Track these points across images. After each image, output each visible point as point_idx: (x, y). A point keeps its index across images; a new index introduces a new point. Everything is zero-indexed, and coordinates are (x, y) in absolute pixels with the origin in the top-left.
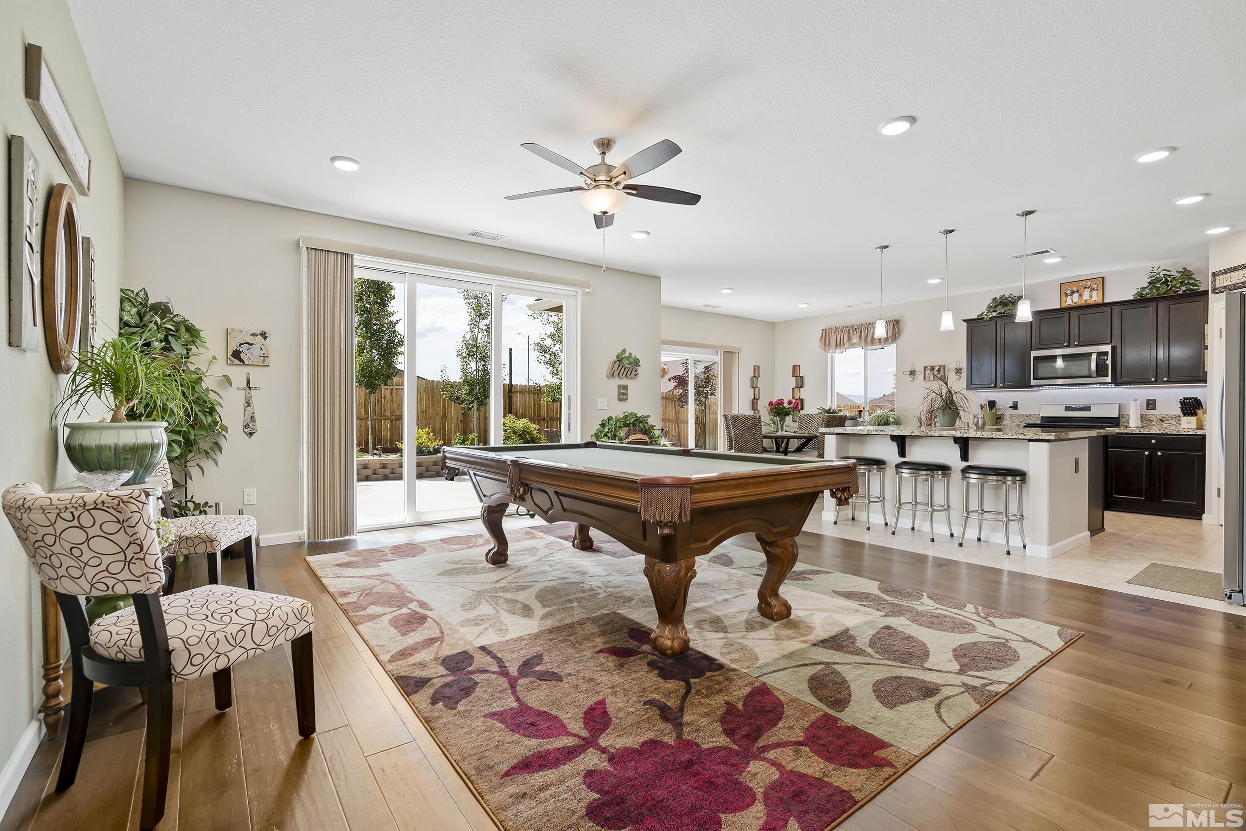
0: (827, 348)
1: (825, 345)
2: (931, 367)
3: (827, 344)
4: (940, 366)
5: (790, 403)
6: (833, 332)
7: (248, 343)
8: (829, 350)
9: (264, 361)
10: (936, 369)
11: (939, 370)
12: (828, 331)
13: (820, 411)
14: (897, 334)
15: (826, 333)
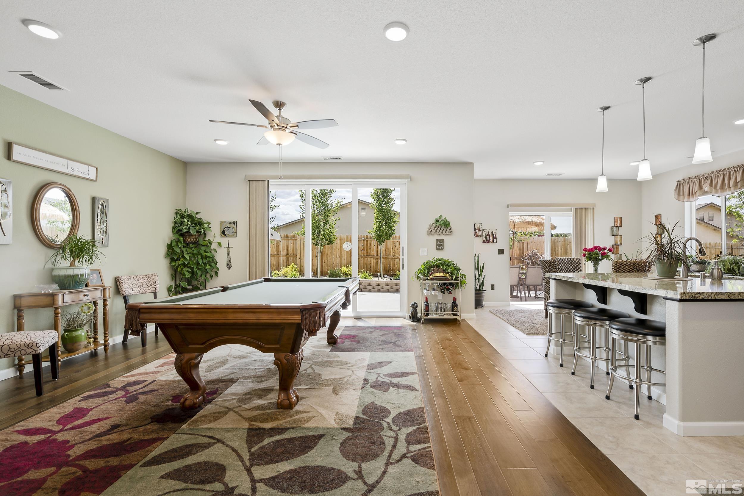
3: (681, 193)
6: (687, 183)
7: (228, 227)
8: (683, 199)
9: (234, 234)
12: (682, 182)
15: (680, 184)
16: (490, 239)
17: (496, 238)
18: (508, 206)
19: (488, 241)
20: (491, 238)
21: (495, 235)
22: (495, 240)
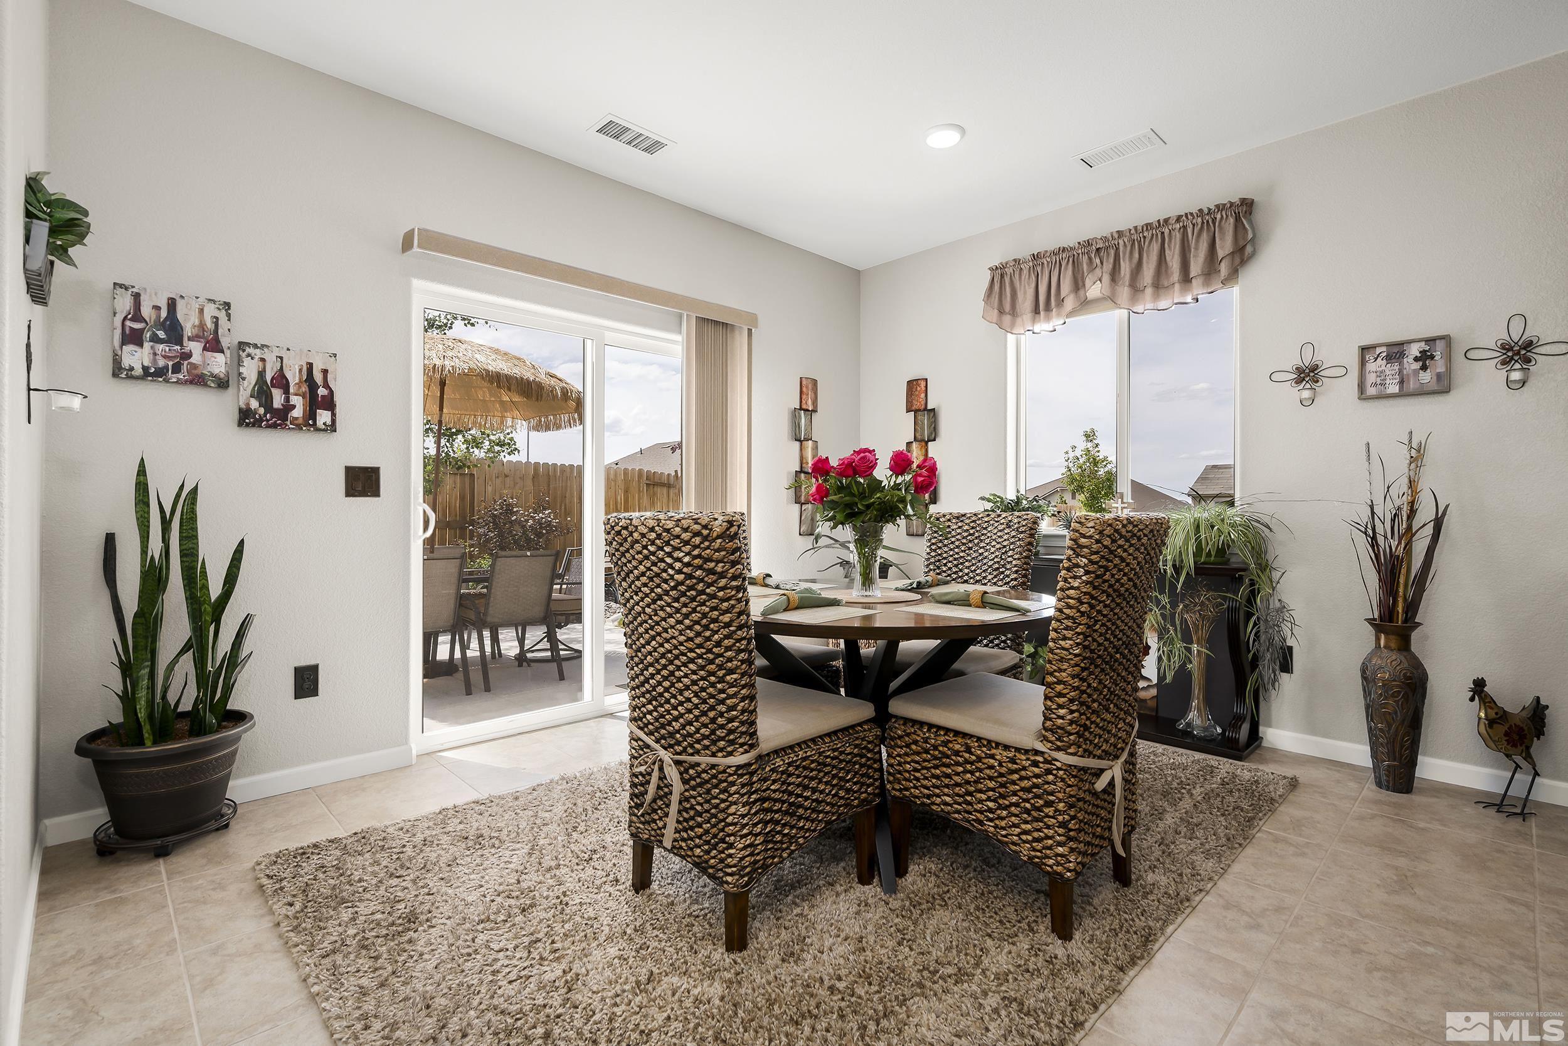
0: (1007, 319)
1: (1001, 312)
2: (1389, 345)
3: (1007, 307)
4: (1430, 341)
5: (900, 463)
6: (1025, 272)
8: (1013, 325)
10: (1415, 350)
11: (1425, 358)
12: (1009, 271)
13: (989, 506)
14: (1249, 249)
15: (1002, 276)
16: (288, 407)
17: (329, 404)
18: (407, 244)
19: (279, 419)
20: (296, 400)
21: (326, 385)
22: (323, 417)
